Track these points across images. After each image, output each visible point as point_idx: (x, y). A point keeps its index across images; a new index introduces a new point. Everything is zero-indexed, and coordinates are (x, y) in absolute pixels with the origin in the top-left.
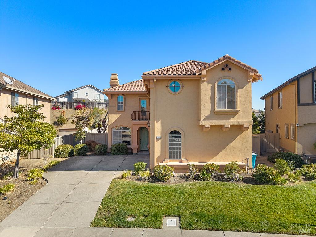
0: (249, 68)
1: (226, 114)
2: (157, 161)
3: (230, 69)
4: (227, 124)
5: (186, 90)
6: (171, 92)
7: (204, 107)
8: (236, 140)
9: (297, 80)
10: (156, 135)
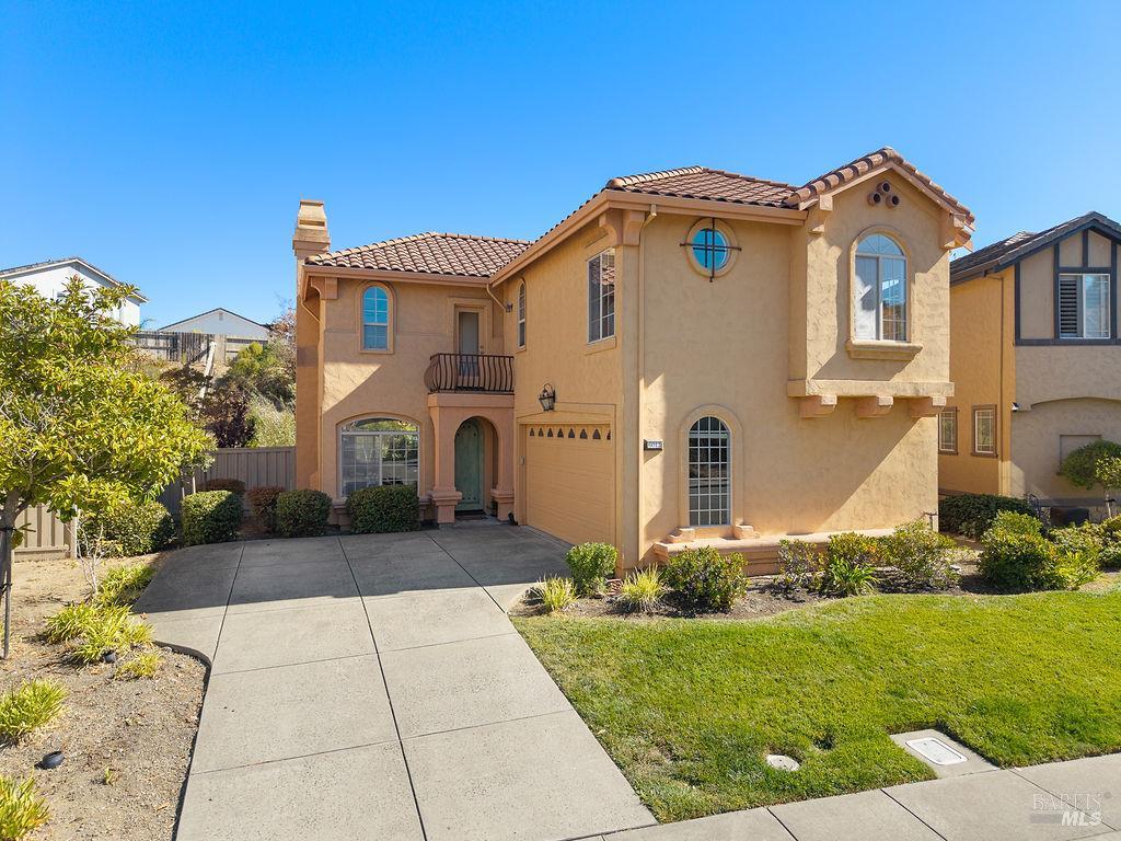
0: (952, 203)
1: (882, 357)
2: (649, 537)
3: (895, 200)
4: (885, 391)
5: (749, 266)
6: (701, 268)
7: (817, 330)
8: (895, 450)
9: (1013, 266)
10: (643, 436)
